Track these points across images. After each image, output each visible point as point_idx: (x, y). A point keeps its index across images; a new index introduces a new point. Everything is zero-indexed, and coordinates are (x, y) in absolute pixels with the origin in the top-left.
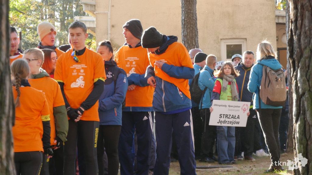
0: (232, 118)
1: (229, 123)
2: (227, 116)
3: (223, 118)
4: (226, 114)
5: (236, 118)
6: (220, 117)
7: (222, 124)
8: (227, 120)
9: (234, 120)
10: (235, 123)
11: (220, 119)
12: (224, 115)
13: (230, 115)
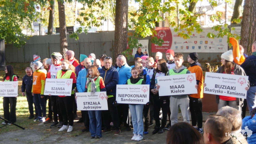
0: (94, 105)
1: (92, 108)
2: (89, 103)
3: (87, 104)
4: (88, 102)
5: (97, 104)
6: (84, 105)
7: (87, 109)
8: (90, 106)
9: (96, 106)
10: (97, 107)
11: (85, 105)
12: (87, 102)
13: (92, 102)
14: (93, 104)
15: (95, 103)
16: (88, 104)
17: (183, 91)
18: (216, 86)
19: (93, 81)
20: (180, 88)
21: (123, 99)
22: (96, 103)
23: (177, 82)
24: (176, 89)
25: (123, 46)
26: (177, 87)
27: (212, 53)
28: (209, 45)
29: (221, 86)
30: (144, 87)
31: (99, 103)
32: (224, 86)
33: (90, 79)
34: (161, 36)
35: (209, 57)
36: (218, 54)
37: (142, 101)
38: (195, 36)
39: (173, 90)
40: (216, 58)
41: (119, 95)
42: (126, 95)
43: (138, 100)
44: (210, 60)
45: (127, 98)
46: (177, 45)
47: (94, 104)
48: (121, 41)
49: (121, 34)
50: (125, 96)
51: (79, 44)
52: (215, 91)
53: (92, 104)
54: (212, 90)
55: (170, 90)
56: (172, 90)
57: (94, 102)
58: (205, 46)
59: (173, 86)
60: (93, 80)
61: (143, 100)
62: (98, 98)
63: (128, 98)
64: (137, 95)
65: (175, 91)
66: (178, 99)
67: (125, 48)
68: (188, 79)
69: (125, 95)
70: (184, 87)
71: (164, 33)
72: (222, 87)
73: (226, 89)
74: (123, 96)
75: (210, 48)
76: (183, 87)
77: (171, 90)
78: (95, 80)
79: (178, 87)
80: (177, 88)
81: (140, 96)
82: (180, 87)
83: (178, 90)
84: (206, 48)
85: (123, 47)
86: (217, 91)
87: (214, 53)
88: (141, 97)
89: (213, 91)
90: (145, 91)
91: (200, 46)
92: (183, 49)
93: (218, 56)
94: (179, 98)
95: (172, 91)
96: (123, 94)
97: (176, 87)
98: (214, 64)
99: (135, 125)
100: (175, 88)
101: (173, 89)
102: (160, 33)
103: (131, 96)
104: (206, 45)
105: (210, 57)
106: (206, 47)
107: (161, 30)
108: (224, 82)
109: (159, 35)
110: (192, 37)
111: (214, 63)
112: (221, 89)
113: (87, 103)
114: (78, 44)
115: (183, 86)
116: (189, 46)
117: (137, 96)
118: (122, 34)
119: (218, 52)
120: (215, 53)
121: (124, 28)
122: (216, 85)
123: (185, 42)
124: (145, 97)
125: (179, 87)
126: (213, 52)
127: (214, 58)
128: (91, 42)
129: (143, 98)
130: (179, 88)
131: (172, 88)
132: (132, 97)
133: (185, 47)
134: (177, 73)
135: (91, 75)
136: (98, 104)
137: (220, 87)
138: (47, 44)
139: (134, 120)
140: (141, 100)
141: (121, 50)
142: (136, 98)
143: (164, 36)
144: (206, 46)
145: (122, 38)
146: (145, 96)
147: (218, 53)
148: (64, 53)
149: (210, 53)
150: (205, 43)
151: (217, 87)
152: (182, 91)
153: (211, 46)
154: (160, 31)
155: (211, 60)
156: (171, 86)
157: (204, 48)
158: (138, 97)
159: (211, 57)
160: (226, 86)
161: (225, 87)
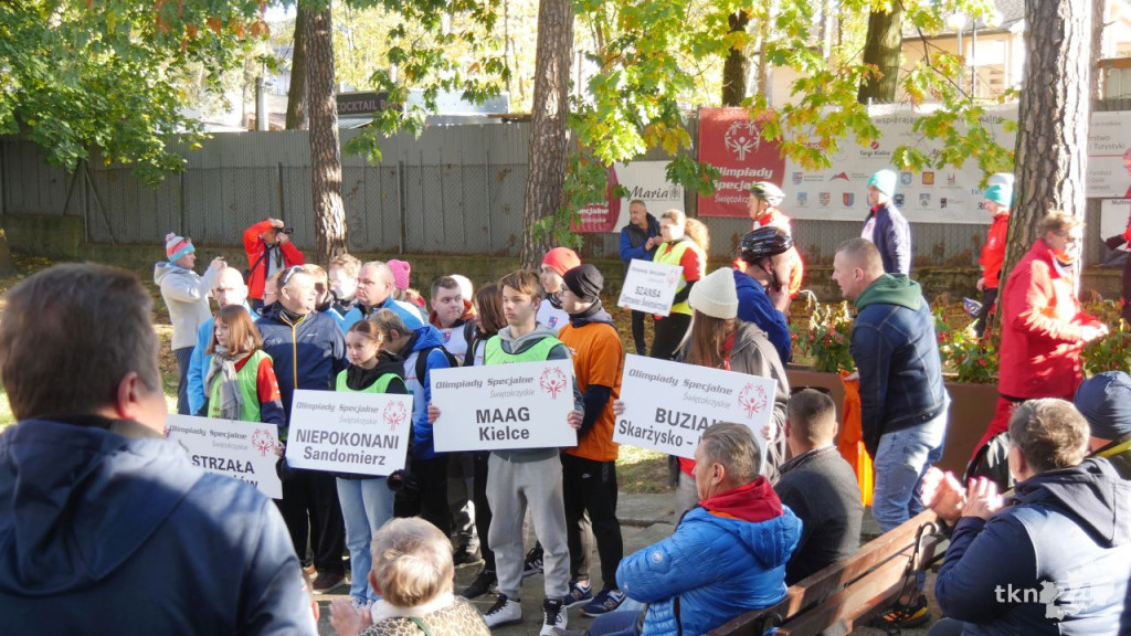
0: (232, 470)
2: (213, 461)
4: (209, 455)
5: (241, 468)
12: (204, 458)
13: (223, 460)
14: (229, 467)
15: (235, 465)
16: (211, 463)
17: (525, 434)
18: (661, 415)
19: (227, 372)
20: (515, 420)
21: (312, 452)
22: (239, 466)
23: (501, 395)
24: (499, 426)
25: (546, 195)
26: (504, 417)
27: (951, 225)
28: (939, 190)
29: (678, 414)
30: (391, 404)
31: (249, 468)
32: (689, 416)
33: (220, 360)
34: (739, 147)
35: (940, 242)
36: (975, 232)
37: (380, 463)
38: (880, 149)
39: (487, 429)
40: (969, 245)
41: (299, 431)
42: (325, 435)
43: (368, 459)
44: (942, 255)
45: (326, 446)
46: (804, 187)
47: (233, 467)
48: (538, 173)
49: (539, 143)
50: (322, 438)
51: (402, 172)
52: (653, 436)
53: (225, 466)
54: (645, 431)
55: (476, 427)
56: (484, 426)
57: (230, 461)
58: (922, 195)
59: (487, 411)
60: (229, 365)
61: (384, 458)
62: (246, 448)
63: (330, 449)
64: (364, 436)
65: (493, 433)
66: (517, 465)
67: (552, 203)
68: (545, 384)
69: (319, 435)
70: (528, 419)
71: (751, 133)
72: (682, 418)
73: (693, 428)
74: (314, 436)
75: (944, 202)
76: (525, 417)
77: (481, 429)
78: (238, 367)
79: (508, 418)
80: (501, 418)
81: (375, 443)
82: (514, 417)
83: (508, 428)
84: (925, 204)
85: (543, 197)
86: (660, 438)
87: (958, 225)
88: (377, 446)
89: (647, 434)
90: (394, 422)
91: (902, 196)
92: (829, 206)
93: (976, 239)
94: (520, 462)
95: (483, 434)
96: (314, 432)
97: (498, 416)
98: (955, 274)
99: (358, 559)
100: (495, 418)
101: (486, 424)
102: (734, 133)
103: (344, 438)
104: (926, 190)
105: (943, 244)
106: (925, 198)
107: (738, 121)
108: (690, 399)
109: (731, 141)
110: (870, 154)
111: (959, 270)
112: (677, 431)
113: (207, 461)
114: (398, 171)
115: (523, 412)
116: (852, 195)
117: (364, 440)
118: (542, 143)
119: (977, 222)
120: (965, 225)
121: (549, 120)
122: (659, 410)
123: (836, 177)
124: (391, 446)
125: (511, 415)
126: (957, 222)
127: (958, 246)
128: (449, 166)
129: (385, 451)
130: (511, 421)
131: (484, 421)
132: (346, 444)
133: (837, 199)
134: (510, 353)
135: (221, 343)
136: (247, 470)
137: (673, 420)
138: (274, 168)
139: (356, 539)
140: (375, 457)
141: (536, 211)
142: (357, 450)
143: (753, 149)
144: (928, 195)
145: (542, 161)
146: (391, 443)
147: (978, 225)
148: (326, 213)
149: (943, 225)
150: (924, 183)
151: (663, 421)
152: (520, 434)
153: (947, 194)
154: (733, 127)
155: (945, 255)
156: (479, 412)
157: (917, 202)
158: (368, 445)
159: (946, 242)
160: (695, 417)
161: (689, 423)
